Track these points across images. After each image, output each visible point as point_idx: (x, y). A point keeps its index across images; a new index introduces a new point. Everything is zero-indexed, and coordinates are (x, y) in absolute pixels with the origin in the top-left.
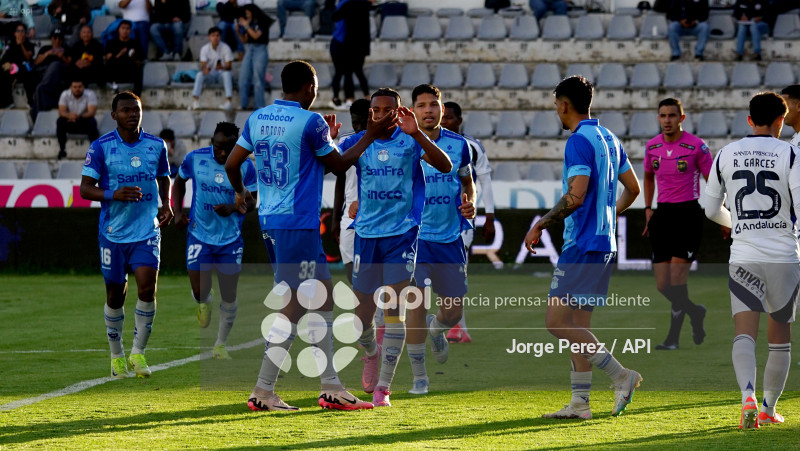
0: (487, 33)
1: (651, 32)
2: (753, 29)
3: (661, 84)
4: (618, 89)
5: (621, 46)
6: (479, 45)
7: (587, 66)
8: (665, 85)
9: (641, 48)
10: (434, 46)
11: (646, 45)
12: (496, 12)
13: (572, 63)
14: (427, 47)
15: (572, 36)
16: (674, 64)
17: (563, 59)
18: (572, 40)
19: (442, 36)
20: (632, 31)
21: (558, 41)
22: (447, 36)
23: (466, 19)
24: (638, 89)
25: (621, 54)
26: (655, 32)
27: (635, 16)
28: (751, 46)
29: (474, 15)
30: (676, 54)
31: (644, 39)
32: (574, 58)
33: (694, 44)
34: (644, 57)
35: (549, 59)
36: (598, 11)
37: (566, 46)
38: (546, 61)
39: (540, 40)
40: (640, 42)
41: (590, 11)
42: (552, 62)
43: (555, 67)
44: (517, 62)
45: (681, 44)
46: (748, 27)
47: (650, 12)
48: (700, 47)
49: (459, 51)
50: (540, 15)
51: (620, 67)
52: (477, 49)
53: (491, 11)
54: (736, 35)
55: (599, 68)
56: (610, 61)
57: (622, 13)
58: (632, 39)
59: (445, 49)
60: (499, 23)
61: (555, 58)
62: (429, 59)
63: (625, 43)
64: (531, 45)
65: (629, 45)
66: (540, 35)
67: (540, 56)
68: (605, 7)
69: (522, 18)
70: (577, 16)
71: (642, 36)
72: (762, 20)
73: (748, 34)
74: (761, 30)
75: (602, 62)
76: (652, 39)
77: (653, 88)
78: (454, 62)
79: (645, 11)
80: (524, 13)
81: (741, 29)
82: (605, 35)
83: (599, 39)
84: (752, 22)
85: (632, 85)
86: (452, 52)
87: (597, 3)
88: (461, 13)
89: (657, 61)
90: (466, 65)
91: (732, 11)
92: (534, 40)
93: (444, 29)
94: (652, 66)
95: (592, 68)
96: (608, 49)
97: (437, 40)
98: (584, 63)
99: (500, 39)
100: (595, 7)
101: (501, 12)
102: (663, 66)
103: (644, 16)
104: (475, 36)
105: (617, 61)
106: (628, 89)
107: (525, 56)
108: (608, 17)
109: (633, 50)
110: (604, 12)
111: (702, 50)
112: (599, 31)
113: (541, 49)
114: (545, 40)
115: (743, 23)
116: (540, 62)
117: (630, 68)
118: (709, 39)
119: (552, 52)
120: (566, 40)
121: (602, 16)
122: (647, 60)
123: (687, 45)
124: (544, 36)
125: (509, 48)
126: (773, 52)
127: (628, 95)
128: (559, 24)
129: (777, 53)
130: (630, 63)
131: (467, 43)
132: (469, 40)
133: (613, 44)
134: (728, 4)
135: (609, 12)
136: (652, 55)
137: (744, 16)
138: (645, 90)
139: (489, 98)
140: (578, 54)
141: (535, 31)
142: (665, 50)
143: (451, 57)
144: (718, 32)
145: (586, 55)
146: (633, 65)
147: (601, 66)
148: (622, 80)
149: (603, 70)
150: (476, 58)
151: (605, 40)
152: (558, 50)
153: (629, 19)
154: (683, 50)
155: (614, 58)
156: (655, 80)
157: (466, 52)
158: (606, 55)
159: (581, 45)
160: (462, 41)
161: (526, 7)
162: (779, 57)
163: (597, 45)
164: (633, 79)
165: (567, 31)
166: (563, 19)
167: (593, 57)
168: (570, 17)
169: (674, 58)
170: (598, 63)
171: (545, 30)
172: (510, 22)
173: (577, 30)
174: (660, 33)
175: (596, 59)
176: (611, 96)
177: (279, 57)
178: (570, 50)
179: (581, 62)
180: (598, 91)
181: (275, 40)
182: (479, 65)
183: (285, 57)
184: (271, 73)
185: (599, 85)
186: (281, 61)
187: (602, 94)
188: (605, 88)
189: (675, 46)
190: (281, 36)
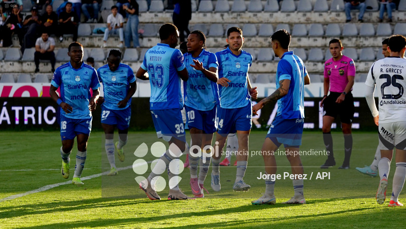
0: (253, 8)
1: (336, 8)
2: (388, 6)
3: (341, 34)
4: (319, 36)
5: (321, 15)
6: (248, 14)
7: (303, 26)
8: (343, 35)
9: (331, 16)
10: (226, 15)
11: (334, 14)
13: (296, 23)
14: (222, 16)
15: (296, 10)
16: (348, 24)
17: (291, 22)
18: (296, 12)
19: (230, 10)
20: (326, 7)
21: (288, 13)
22: (232, 10)
23: (242, 1)
24: (329, 37)
25: (321, 19)
26: (338, 8)
28: (387, 15)
30: (348, 19)
31: (333, 11)
32: (297, 21)
34: (333, 20)
35: (284, 22)
37: (293, 15)
38: (282, 23)
39: (279, 12)
40: (331, 13)
42: (286, 23)
43: (287, 25)
44: (268, 23)
45: (351, 14)
46: (385, 5)
48: (361, 16)
49: (239, 17)
51: (320, 26)
52: (247, 16)
54: (379, 9)
55: (309, 26)
56: (315, 22)
58: (326, 12)
59: (231, 16)
60: (259, 3)
61: (287, 21)
62: (223, 22)
64: (275, 14)
65: (324, 14)
66: (279, 10)
67: (280, 20)
69: (270, 1)
70: (298, 0)
71: (331, 10)
72: (392, 2)
73: (385, 9)
74: (392, 7)
75: (311, 23)
76: (336, 11)
77: (337, 36)
78: (236, 23)
81: (382, 6)
82: (312, 10)
83: (310, 12)
84: (387, 3)
85: (326, 35)
86: (235, 18)
89: (339, 23)
90: (242, 25)
92: (276, 12)
93: (231, 7)
94: (337, 26)
95: (306, 26)
96: (314, 17)
97: (227, 12)
98: (302, 23)
99: (259, 12)
102: (342, 25)
104: (246, 10)
105: (319, 23)
106: (324, 37)
107: (272, 20)
109: (327, 17)
111: (362, 17)
112: (310, 7)
113: (280, 17)
114: (282, 12)
115: (382, 3)
116: (279, 23)
117: (325, 26)
118: (365, 11)
119: (286, 18)
120: (293, 12)
122: (334, 22)
123: (354, 15)
124: (282, 10)
125: (264, 16)
126: (398, 18)
127: (324, 40)
128: (289, 4)
129: (400, 19)
130: (325, 24)
131: (243, 14)
132: (244, 12)
133: (317, 14)
136: (337, 19)
138: (333, 37)
139: (254, 42)
140: (299, 19)
141: (277, 7)
142: (343, 17)
143: (234, 21)
144: (370, 8)
145: (303, 19)
146: (327, 25)
147: (311, 25)
148: (321, 32)
149: (312, 27)
150: (247, 21)
151: (312, 12)
152: (288, 17)
153: (325, 1)
154: (352, 17)
155: (317, 21)
156: (338, 32)
157: (242, 18)
158: (313, 19)
159: (300, 14)
160: (240, 13)
162: (401, 20)
163: (308, 15)
164: (327, 32)
165: (293, 7)
166: (292, 1)
167: (307, 20)
168: (295, 0)
169: (348, 21)
170: (309, 23)
171: (282, 7)
172: (264, 3)
173: (298, 7)
174: (341, 8)
175: (308, 21)
176: (315, 40)
177: (147, 21)
178: (295, 17)
179: (300, 23)
180: (309, 37)
181: (145, 12)
182: (249, 24)
183: (150, 21)
184: (143, 29)
185: (309, 35)
186: (148, 23)
187: (311, 40)
188: (312, 36)
189: (348, 15)
190: (148, 10)
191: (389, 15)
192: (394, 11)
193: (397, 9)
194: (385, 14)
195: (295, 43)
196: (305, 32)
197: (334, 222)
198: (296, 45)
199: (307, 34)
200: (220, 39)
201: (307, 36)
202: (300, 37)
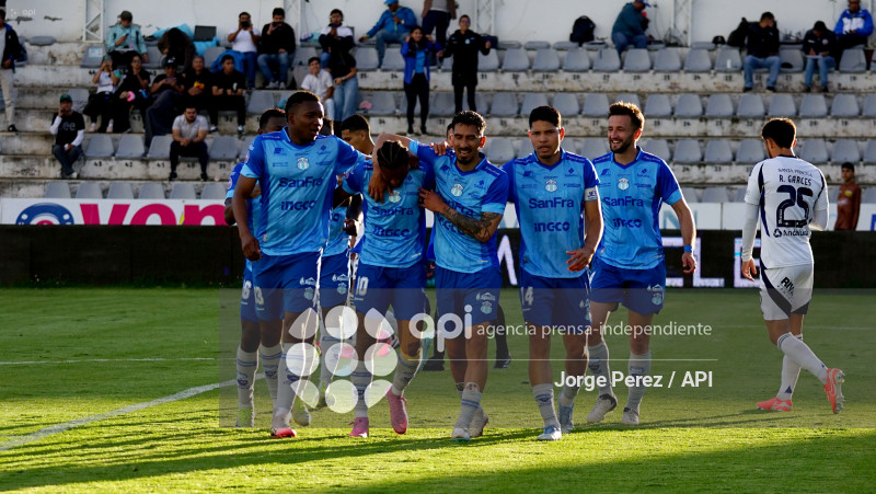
0: (574, 64)
1: (725, 65)
2: (821, 63)
3: (735, 114)
4: (694, 118)
5: (697, 78)
6: (564, 75)
7: (665, 97)
8: (738, 114)
9: (715, 80)
10: (522, 77)
11: (721, 76)
12: (580, 45)
13: (650, 93)
14: (515, 77)
15: (652, 68)
16: (746, 94)
17: (642, 90)
18: (652, 72)
19: (530, 68)
20: (708, 64)
21: (638, 73)
22: (534, 68)
23: (552, 51)
24: (712, 118)
25: (697, 86)
26: (729, 65)
27: (710, 50)
28: (819, 79)
29: (560, 49)
30: (748, 86)
31: (719, 71)
32: (653, 89)
33: (765, 76)
34: (719, 88)
35: (630, 90)
36: (676, 45)
37: (645, 77)
38: (626, 91)
39: (621, 72)
40: (715, 74)
41: (669, 45)
42: (633, 92)
43: (635, 96)
44: (600, 92)
45: (754, 77)
46: (816, 61)
47: (724, 46)
48: (773, 80)
49: (546, 81)
50: (621, 49)
51: (696, 97)
52: (562, 80)
53: (576, 44)
54: (804, 68)
55: (676, 99)
56: (687, 91)
57: (698, 47)
58: (708, 72)
59: (532, 79)
60: (583, 56)
61: (635, 89)
62: (517, 89)
63: (700, 75)
64: (613, 76)
65: (704, 76)
66: (621, 68)
67: (621, 87)
68: (683, 42)
69: (604, 51)
70: (656, 50)
71: (716, 68)
72: (829, 55)
73: (816, 67)
74: (828, 64)
75: (679, 92)
76: (726, 72)
77: (727, 118)
78: (541, 92)
79: (719, 45)
80: (607, 47)
81: (810, 63)
82: (682, 68)
83: (676, 71)
84: (820, 57)
85: (707, 114)
86: (539, 82)
87: (675, 38)
88: (548, 46)
89: (731, 92)
90: (552, 94)
91: (801, 46)
92: (616, 71)
93: (531, 61)
94: (726, 97)
95: (670, 98)
96: (685, 80)
97: (525, 71)
98: (662, 93)
99: (585, 71)
100: (673, 41)
101: (585, 45)
102: (736, 97)
103: (719, 50)
104: (560, 68)
105: (694, 92)
106: (703, 118)
107: (607, 86)
108: (686, 51)
109: (708, 82)
110: (681, 46)
111: (775, 83)
112: (677, 64)
113: (622, 80)
114: (626, 72)
115: (810, 57)
116: (621, 92)
117: (705, 99)
118: (780, 72)
119: (633, 83)
120: (646, 71)
121: (679, 49)
122: (721, 91)
123: (760, 78)
124: (625, 68)
125: (593, 79)
126: (840, 85)
127: (703, 123)
128: (638, 57)
129: (843, 86)
130: (706, 94)
131: (553, 74)
132: (555, 71)
133: (690, 76)
134: (798, 39)
135: (687, 46)
136: (726, 86)
137: (812, 51)
138: (719, 119)
139: (573, 126)
140: (657, 85)
141: (617, 63)
142: (739, 81)
143: (537, 87)
144: (787, 65)
145: (664, 86)
146: (708, 96)
147: (679, 96)
148: (698, 110)
149: (680, 100)
150: (561, 88)
151: (682, 72)
152: (637, 81)
153: (705, 52)
154: (755, 81)
155: (691, 89)
156: (729, 110)
157: (553, 82)
158: (683, 86)
159: (660, 76)
160: (548, 73)
161: (609, 41)
162: (844, 89)
163: (674, 77)
164: (708, 109)
165: (646, 63)
166: (644, 52)
167: (671, 88)
168: (649, 50)
169: (746, 90)
170: (675, 93)
171: (626, 63)
172: (593, 54)
173: (656, 63)
174: (734, 66)
175: (674, 89)
176: (687, 124)
177: (377, 86)
178: (650, 82)
179: (660, 93)
180: (675, 119)
181: (373, 70)
182: (564, 94)
183: (384, 86)
184: (370, 101)
185: (676, 114)
186: (379, 90)
187: (679, 123)
188: (682, 117)
189: (749, 78)
190: (379, 67)
191: (823, 79)
192: (831, 72)
193: (837, 68)
194: (815, 77)
195: (650, 130)
196: (667, 110)
197: (720, 460)
198: (652, 133)
199: (672, 113)
200: (510, 121)
201: (672, 116)
202: (657, 119)
